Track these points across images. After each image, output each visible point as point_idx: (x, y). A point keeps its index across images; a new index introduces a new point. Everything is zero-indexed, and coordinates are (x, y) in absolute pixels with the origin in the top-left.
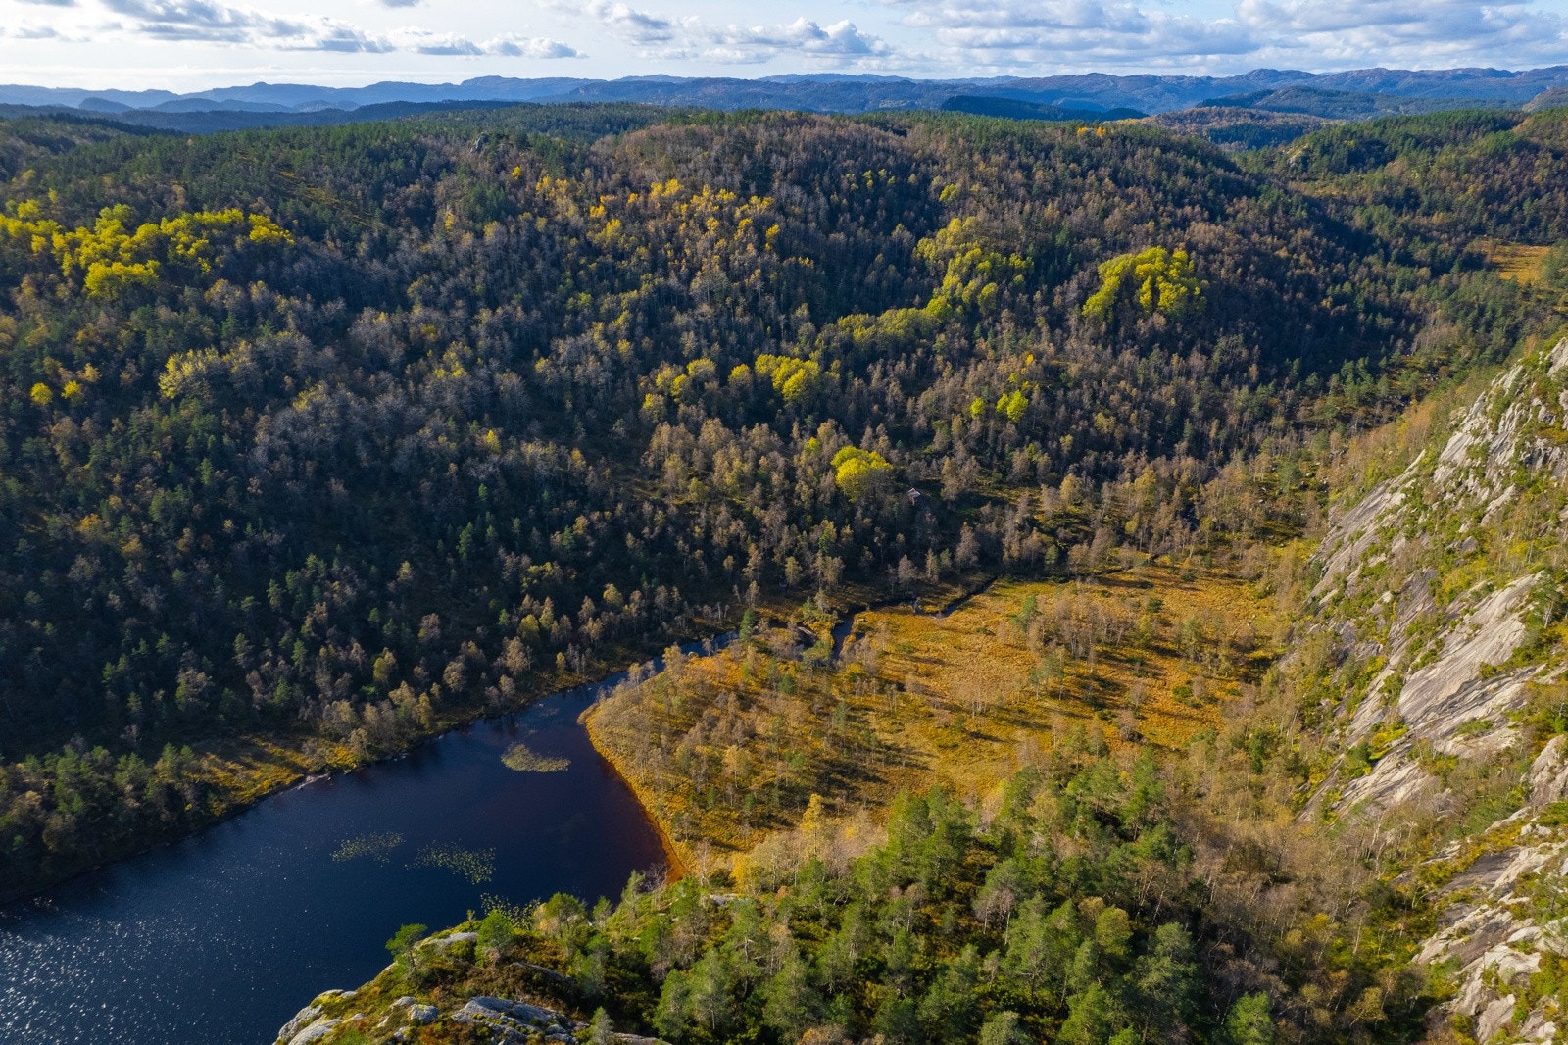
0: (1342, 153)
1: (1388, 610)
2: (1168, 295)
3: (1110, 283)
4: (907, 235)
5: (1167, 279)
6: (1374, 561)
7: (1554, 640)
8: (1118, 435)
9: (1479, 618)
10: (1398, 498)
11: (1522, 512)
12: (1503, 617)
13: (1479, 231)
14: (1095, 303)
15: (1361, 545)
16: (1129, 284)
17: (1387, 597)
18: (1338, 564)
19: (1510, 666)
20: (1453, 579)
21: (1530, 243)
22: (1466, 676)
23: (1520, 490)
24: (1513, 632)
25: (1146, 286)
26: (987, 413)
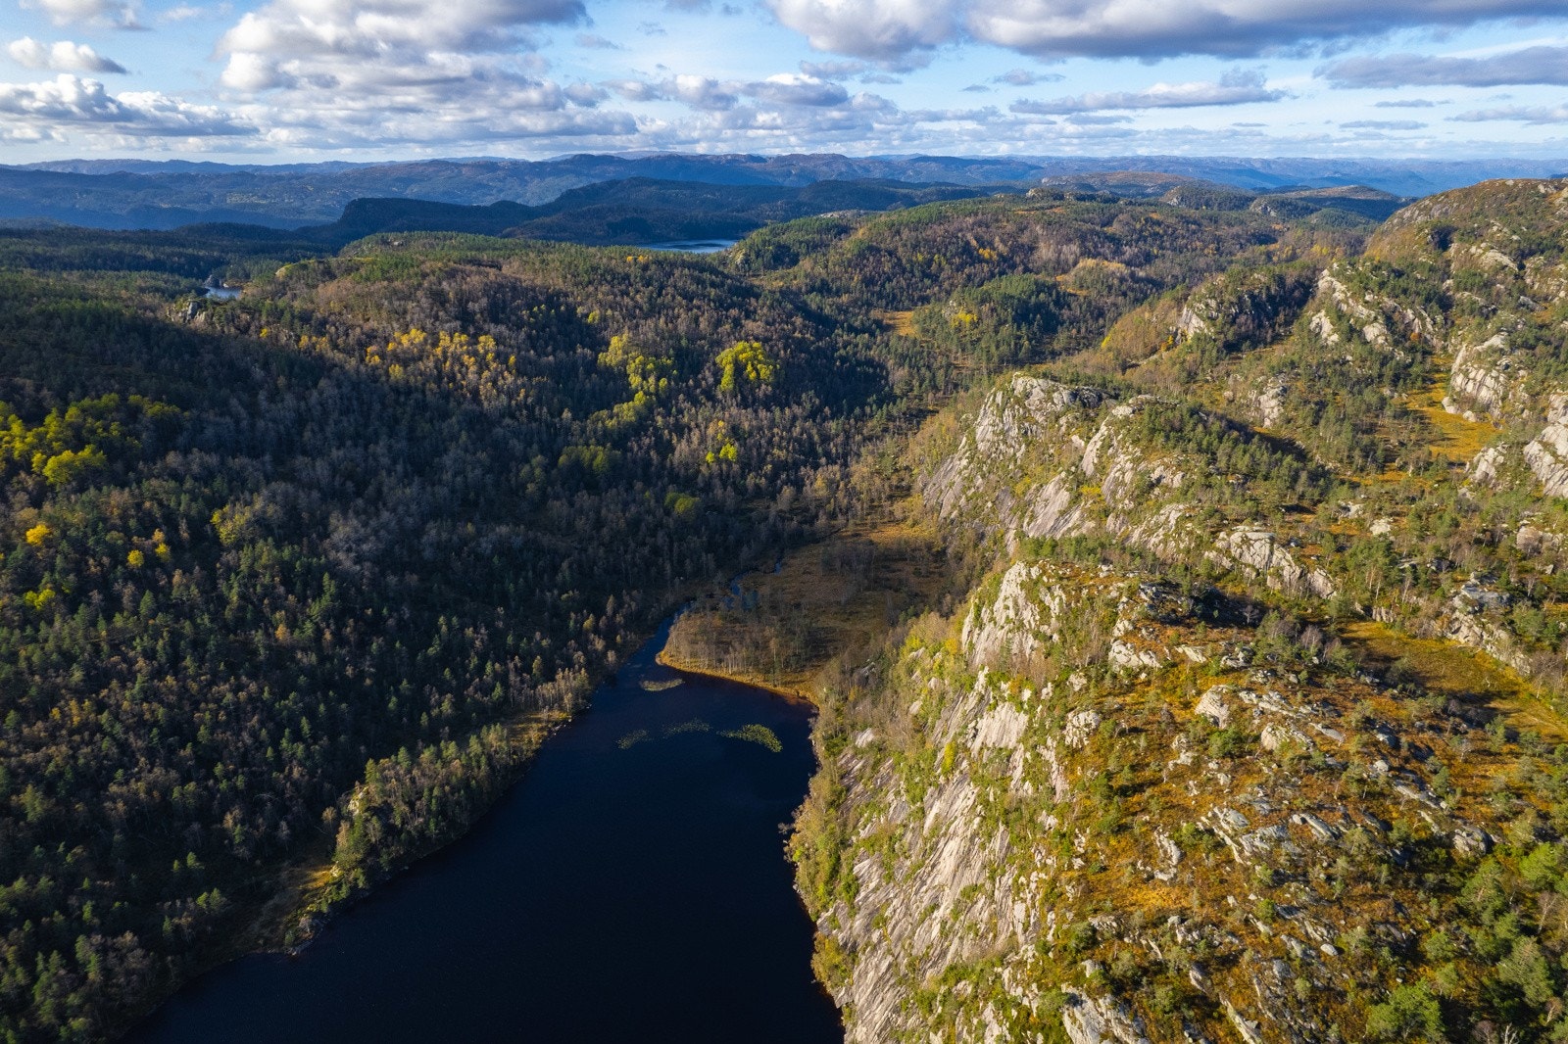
0: (769, 255)
1: (993, 510)
2: (765, 372)
3: (728, 370)
4: (588, 351)
5: (760, 362)
6: (970, 493)
7: (1080, 495)
8: (790, 460)
9: (1044, 496)
10: (965, 462)
11: (1034, 454)
12: (1057, 493)
13: (870, 305)
14: (727, 380)
15: (957, 488)
16: (739, 368)
17: (989, 504)
18: (948, 499)
19: (1070, 508)
20: (1019, 488)
21: (897, 310)
22: (1055, 517)
23: (1028, 445)
24: (1065, 496)
25: (749, 368)
26: (718, 460)
